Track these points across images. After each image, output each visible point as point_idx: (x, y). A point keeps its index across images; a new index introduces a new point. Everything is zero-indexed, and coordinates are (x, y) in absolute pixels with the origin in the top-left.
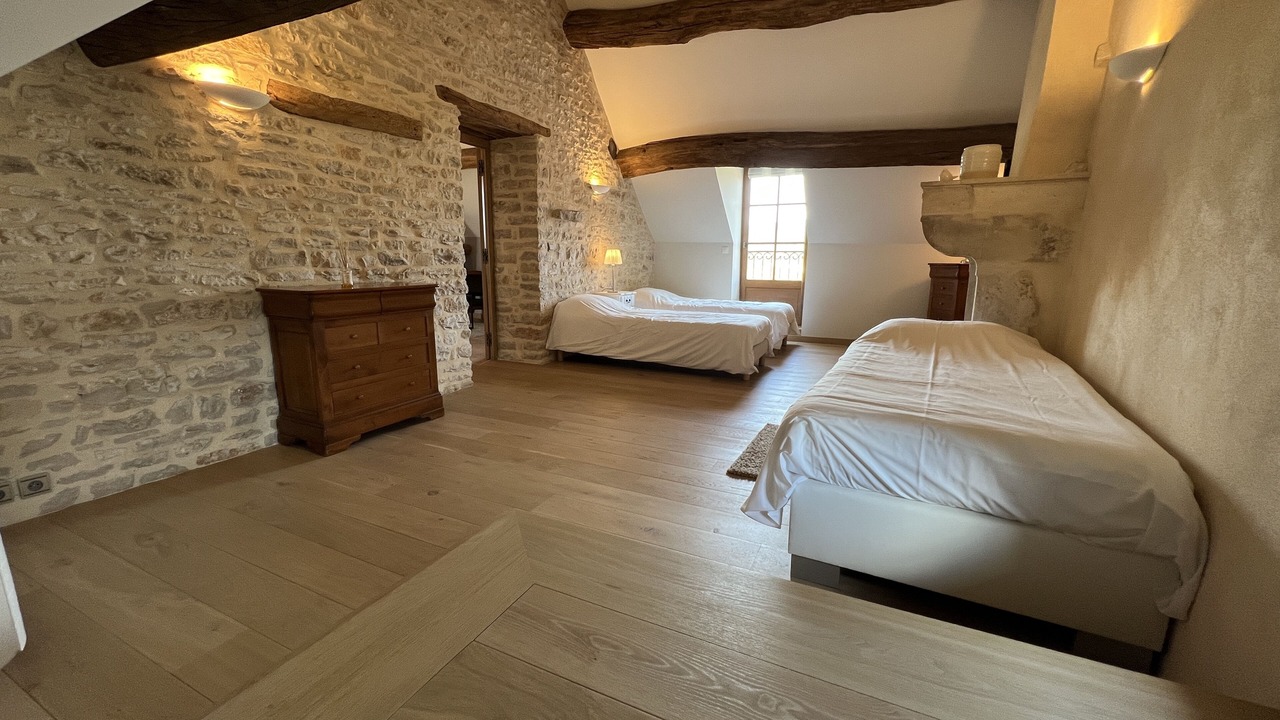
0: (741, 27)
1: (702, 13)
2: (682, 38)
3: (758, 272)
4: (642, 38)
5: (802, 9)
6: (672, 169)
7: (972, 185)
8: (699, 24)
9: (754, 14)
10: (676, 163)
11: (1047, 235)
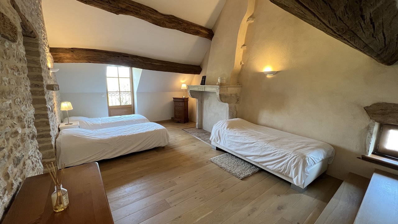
0: (142, 19)
1: (129, 7)
2: (117, 13)
3: (114, 101)
4: (97, 4)
5: (165, 22)
6: (90, 62)
7: (227, 87)
8: (127, 10)
9: (149, 17)
10: (93, 60)
11: (238, 98)
